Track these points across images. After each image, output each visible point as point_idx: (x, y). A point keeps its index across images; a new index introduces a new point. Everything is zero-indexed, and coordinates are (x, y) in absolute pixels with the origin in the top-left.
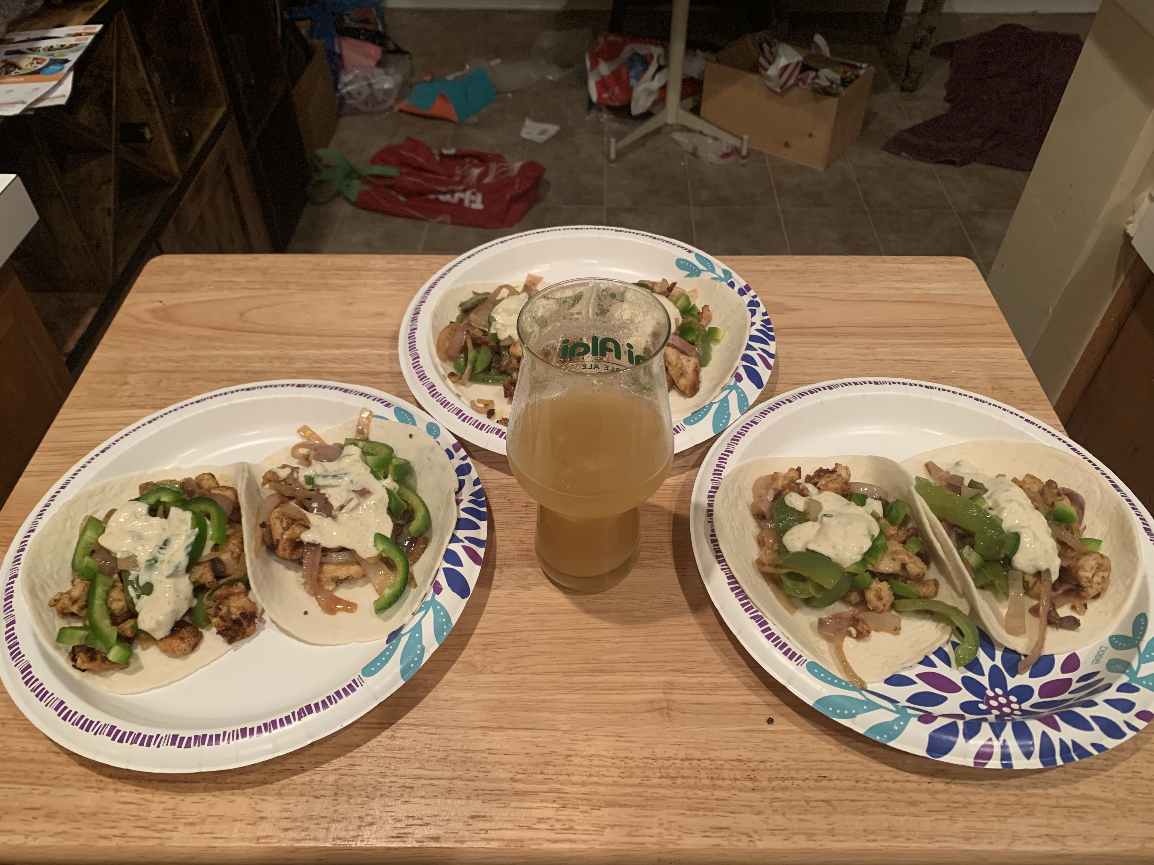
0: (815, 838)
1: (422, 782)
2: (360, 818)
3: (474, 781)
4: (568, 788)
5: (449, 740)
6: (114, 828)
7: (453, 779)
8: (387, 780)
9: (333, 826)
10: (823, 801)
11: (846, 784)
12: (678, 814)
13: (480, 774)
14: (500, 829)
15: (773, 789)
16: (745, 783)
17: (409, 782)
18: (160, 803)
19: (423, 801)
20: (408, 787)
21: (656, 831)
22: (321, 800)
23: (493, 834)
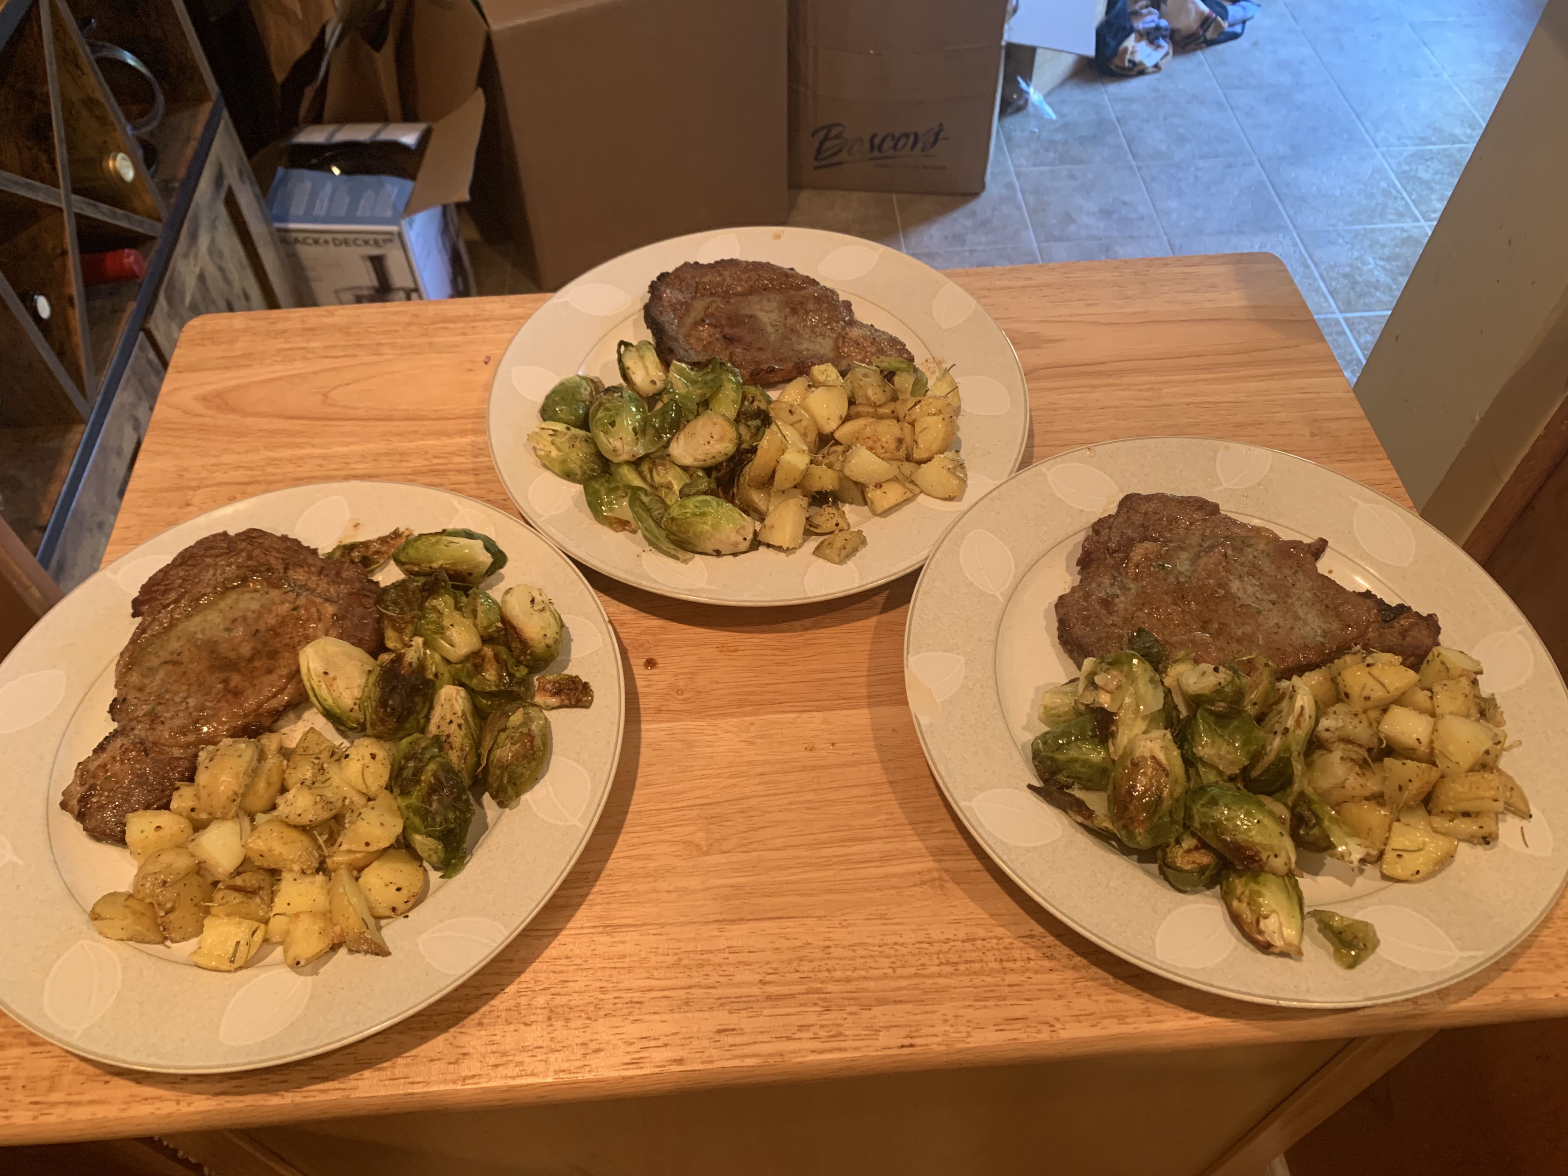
1: (653, 994)
2: (583, 1044)
3: (715, 987)
4: (830, 987)
5: (679, 941)
7: (690, 987)
8: (610, 996)
9: (552, 1057)
13: (721, 979)
14: (755, 1043)
17: (636, 996)
19: (657, 1017)
20: (637, 1003)
21: (940, 1029)
22: (534, 1027)
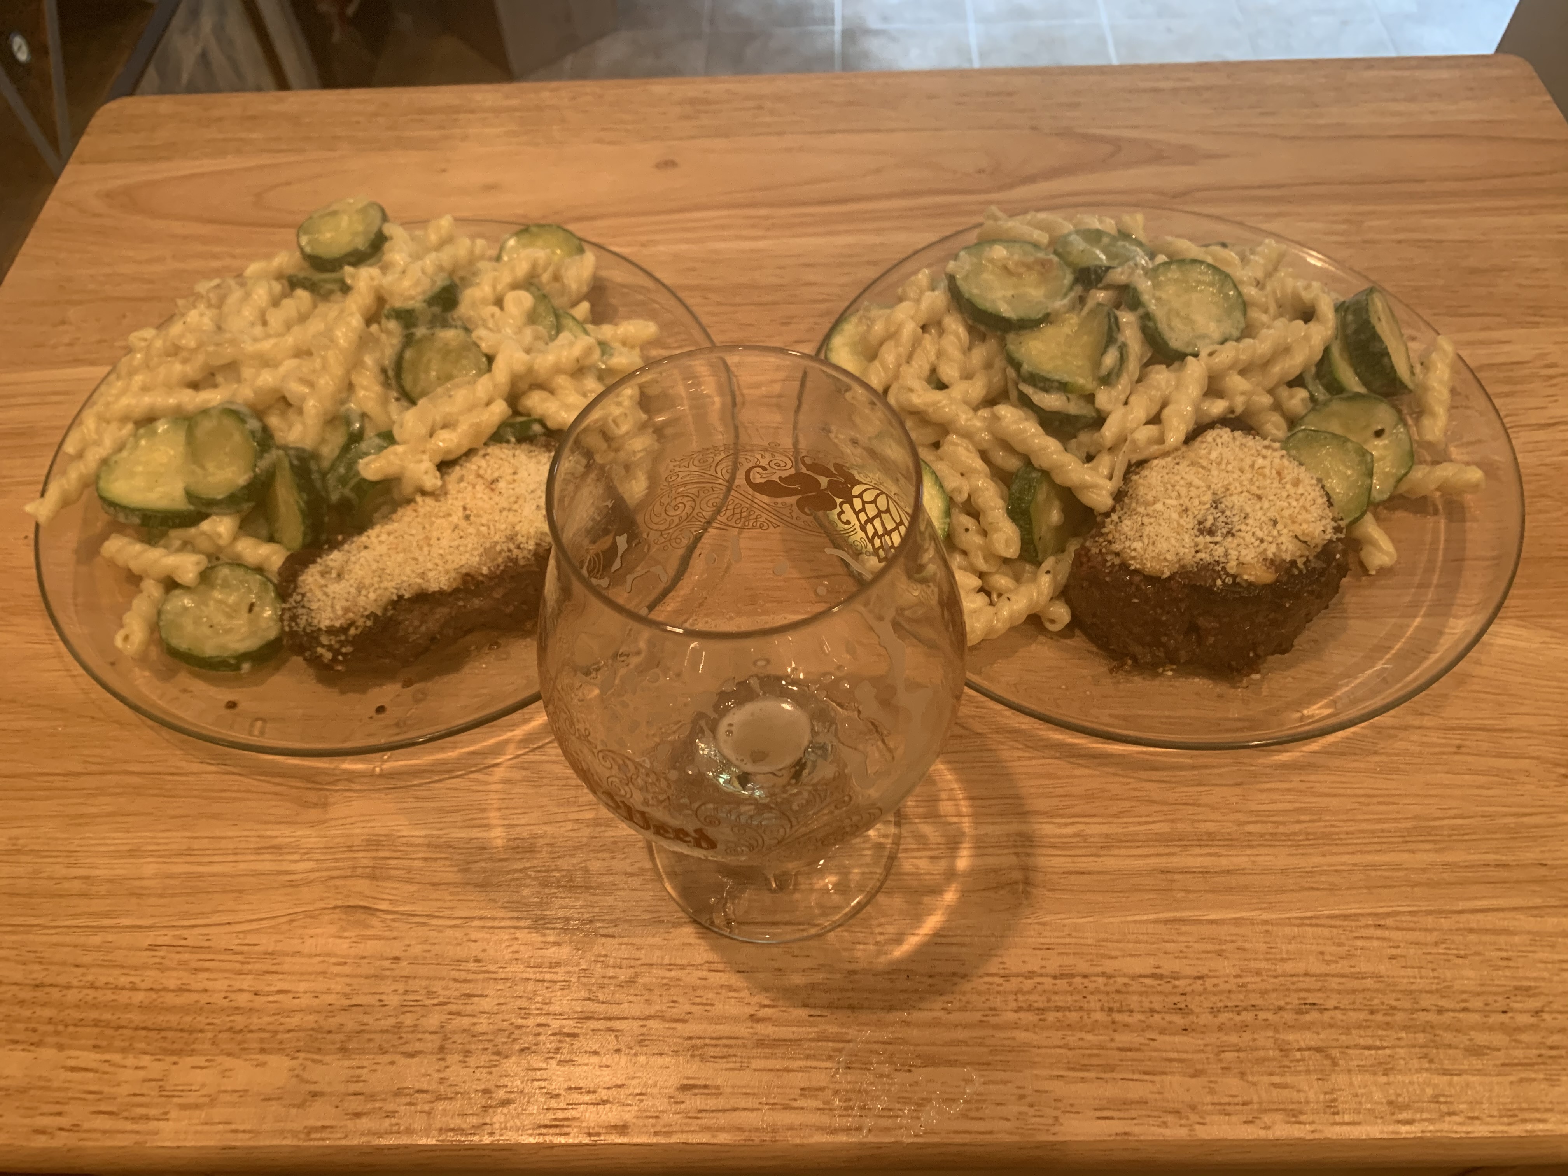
0: (1303, 1118)
1: (592, 1024)
2: (486, 1091)
3: (684, 1021)
6: (59, 1114)
7: (647, 1018)
8: (531, 1022)
9: (441, 1106)
10: (1309, 1049)
11: (1354, 1016)
12: (1051, 1078)
14: (735, 1109)
15: (1220, 1028)
16: (1168, 1017)
17: (569, 1026)
18: (137, 1068)
19: (595, 1060)
20: (569, 1035)
21: (1013, 1109)
22: (418, 1060)
23: (722, 1120)
